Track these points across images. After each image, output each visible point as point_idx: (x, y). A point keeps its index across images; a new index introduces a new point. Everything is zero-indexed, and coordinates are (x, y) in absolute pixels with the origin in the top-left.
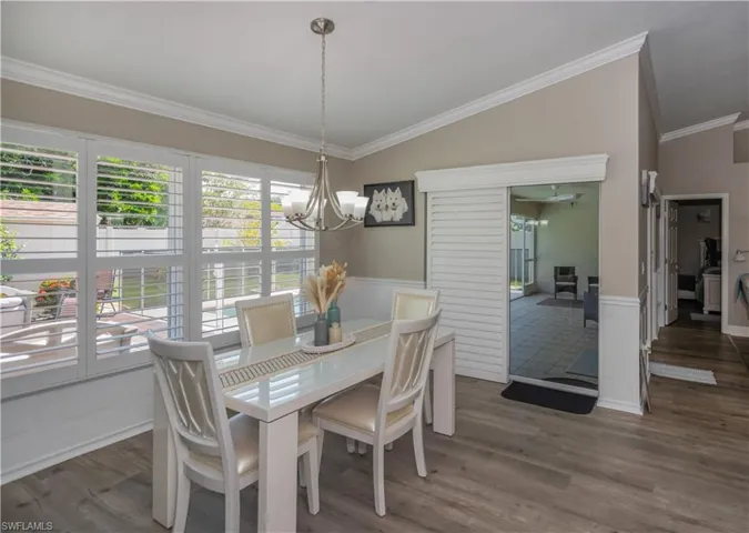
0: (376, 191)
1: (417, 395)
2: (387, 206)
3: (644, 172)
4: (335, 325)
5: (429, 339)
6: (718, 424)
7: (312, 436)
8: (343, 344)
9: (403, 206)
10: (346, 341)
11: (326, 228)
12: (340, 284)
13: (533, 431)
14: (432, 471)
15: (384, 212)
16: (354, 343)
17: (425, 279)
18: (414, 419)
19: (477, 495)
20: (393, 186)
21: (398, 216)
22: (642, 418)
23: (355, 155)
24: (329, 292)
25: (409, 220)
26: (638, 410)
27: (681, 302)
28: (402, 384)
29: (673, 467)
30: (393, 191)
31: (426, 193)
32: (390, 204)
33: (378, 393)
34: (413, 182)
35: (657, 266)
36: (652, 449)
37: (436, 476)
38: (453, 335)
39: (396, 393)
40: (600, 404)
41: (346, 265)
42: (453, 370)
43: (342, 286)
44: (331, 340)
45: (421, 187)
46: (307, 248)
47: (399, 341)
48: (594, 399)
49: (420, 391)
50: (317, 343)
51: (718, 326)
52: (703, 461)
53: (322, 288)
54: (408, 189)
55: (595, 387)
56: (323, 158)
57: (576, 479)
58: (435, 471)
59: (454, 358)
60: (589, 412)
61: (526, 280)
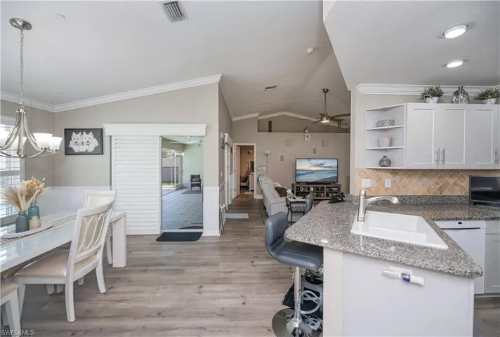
0: (74, 133)
1: (99, 248)
2: (83, 143)
3: (222, 134)
4: (35, 218)
5: (105, 218)
6: (246, 233)
7: (13, 289)
8: (41, 229)
9: (94, 143)
10: (44, 226)
11: (25, 156)
12: (38, 191)
13: (171, 254)
14: (109, 288)
15: (81, 146)
16: (52, 227)
17: (111, 185)
18: (97, 263)
19: (137, 292)
20: (88, 131)
21: (91, 149)
22: (220, 237)
23: (57, 109)
24: (28, 197)
25: (100, 151)
26: (218, 234)
27: (241, 187)
28: (87, 244)
29: (230, 253)
30: (88, 134)
31: (111, 136)
32: (85, 141)
33: (68, 253)
34: (102, 129)
35: (231, 173)
36: (222, 248)
37: (112, 290)
38: (125, 213)
39: (82, 251)
40: (203, 235)
41: (44, 179)
42: (125, 233)
43: (40, 193)
44: (30, 227)
45: (107, 133)
46: (12, 169)
47: (83, 221)
48: (201, 233)
49: (101, 246)
50: (18, 231)
51: (253, 195)
52: (239, 248)
53: (22, 195)
54: (99, 133)
55: (202, 228)
56: (22, 111)
57: (189, 270)
58: (112, 288)
59: (125, 226)
60: (198, 239)
61: (177, 182)
